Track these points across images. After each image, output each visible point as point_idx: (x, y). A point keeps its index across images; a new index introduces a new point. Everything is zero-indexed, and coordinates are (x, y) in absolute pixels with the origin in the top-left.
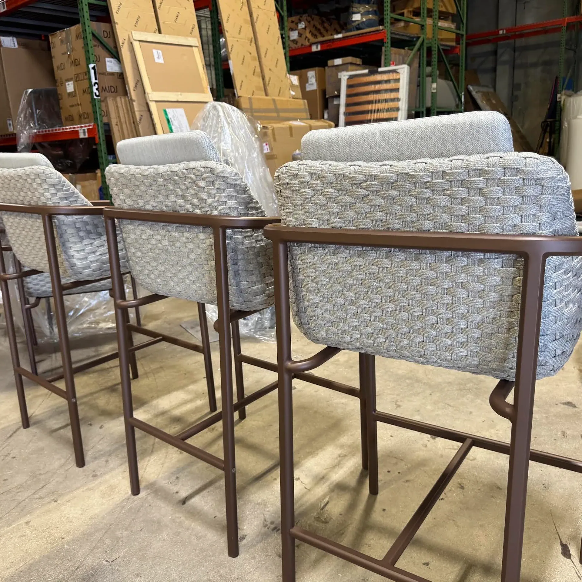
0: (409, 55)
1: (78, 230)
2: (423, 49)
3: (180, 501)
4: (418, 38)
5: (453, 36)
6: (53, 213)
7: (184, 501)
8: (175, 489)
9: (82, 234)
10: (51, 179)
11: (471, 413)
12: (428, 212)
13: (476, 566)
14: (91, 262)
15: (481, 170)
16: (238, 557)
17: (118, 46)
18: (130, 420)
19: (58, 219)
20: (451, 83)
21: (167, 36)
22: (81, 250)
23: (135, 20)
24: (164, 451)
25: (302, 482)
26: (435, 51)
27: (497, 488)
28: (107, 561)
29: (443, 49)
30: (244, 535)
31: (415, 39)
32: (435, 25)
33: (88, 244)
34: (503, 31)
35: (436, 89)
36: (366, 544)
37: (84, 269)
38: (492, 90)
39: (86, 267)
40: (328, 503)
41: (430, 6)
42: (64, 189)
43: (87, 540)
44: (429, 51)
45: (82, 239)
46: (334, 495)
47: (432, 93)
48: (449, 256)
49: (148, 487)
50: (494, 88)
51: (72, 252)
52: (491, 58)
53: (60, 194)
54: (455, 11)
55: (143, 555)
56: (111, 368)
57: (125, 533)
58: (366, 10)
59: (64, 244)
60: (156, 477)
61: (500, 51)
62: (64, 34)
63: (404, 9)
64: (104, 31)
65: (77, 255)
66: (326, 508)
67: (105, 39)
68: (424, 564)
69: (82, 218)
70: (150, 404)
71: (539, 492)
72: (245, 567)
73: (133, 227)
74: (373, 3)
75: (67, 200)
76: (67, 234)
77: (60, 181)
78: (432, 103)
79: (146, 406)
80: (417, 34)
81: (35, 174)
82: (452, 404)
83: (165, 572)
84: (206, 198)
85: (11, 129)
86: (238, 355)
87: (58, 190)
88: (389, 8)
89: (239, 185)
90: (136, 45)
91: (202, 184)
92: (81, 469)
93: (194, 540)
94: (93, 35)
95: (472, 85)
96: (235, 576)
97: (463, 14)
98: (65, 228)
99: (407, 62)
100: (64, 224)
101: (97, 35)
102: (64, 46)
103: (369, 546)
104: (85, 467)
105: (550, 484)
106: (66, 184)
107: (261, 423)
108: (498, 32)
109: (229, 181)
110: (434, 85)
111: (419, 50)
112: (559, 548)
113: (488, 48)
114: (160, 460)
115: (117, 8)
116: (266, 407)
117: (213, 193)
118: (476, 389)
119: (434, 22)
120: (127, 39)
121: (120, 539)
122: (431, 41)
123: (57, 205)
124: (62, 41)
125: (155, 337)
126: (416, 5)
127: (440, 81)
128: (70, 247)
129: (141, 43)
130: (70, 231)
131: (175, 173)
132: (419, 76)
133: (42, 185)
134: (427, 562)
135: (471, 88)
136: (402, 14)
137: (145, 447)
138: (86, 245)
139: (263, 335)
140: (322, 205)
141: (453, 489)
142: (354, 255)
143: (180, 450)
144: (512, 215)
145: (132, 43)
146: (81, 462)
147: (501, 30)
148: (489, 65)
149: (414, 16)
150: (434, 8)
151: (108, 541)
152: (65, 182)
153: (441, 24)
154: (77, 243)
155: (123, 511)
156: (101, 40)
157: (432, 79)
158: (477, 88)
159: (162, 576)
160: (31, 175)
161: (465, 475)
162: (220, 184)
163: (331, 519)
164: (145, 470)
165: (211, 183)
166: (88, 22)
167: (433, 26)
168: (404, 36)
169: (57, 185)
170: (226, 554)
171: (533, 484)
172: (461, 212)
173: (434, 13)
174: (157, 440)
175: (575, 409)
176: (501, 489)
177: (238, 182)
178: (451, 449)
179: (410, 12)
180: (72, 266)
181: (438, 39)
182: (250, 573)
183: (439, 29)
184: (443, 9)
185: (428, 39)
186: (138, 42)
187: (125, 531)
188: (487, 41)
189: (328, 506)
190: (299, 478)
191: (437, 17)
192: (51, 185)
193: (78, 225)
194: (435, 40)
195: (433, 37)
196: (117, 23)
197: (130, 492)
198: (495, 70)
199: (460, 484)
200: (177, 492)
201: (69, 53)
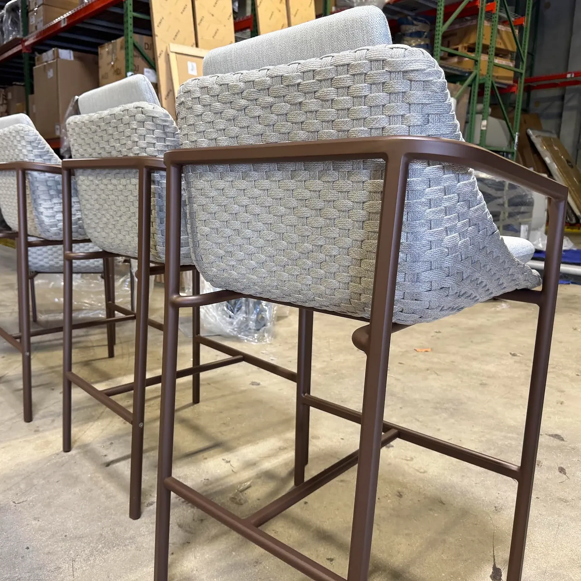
0: (459, 90)
1: (49, 188)
2: (475, 85)
3: (104, 463)
4: (470, 73)
5: (511, 74)
6: (27, 168)
7: (108, 464)
8: (105, 452)
9: (52, 192)
10: (29, 136)
11: (439, 430)
12: (302, 120)
13: (385, 571)
14: (58, 220)
15: (348, 65)
16: (139, 520)
17: (156, 57)
18: (68, 373)
19: (32, 176)
20: (504, 122)
21: (203, 50)
22: (50, 208)
23: (175, 34)
24: (109, 419)
25: (231, 465)
26: (488, 87)
27: (440, 502)
28: (14, 502)
29: (497, 87)
30: (153, 502)
31: (467, 74)
32: (490, 62)
33: (57, 203)
34: (571, 75)
35: (487, 126)
36: (273, 530)
37: (52, 226)
38: (555, 136)
39: (53, 225)
40: (249, 487)
41: (487, 42)
42: (39, 146)
43: (5, 481)
44: (482, 87)
45: (52, 197)
46: (259, 481)
47: (482, 130)
48: (322, 171)
49: (80, 447)
50: (558, 134)
51: (41, 209)
52: (558, 103)
53: (36, 152)
54: (515, 49)
55: (49, 503)
56: (93, 346)
57: (42, 482)
58: (417, 43)
59: (35, 200)
60: (92, 439)
61: (567, 97)
62: (111, 46)
63: (458, 45)
64: (145, 43)
65: (46, 213)
66: (246, 492)
67: (145, 51)
68: (328, 559)
69: (54, 177)
70: (115, 379)
71: (487, 514)
72: (141, 529)
73: (84, 178)
74: (426, 37)
75: (41, 158)
76: (38, 191)
77: (36, 139)
78: (481, 140)
79: (110, 380)
80: (470, 69)
81: (16, 131)
82: (420, 420)
83: (63, 521)
84: (138, 140)
85: (58, 133)
86: (196, 336)
87: (34, 147)
88: (440, 41)
89: (168, 126)
90: (173, 57)
91: (134, 125)
92: (27, 424)
93: (103, 498)
94: (135, 46)
95: (531, 129)
96: (127, 535)
97: (524, 52)
98: (38, 185)
99: (456, 96)
100: (36, 181)
101: (138, 47)
102: (110, 57)
103: (275, 533)
104: (31, 423)
105: (503, 507)
106: (41, 142)
107: (212, 409)
108: (566, 75)
109: (159, 122)
110: (484, 123)
111: (470, 85)
112: (490, 571)
113: (555, 92)
114: (102, 426)
115: (158, 22)
116: (223, 396)
117: (143, 134)
118: (454, 409)
119: (489, 59)
120: (164, 50)
121: (34, 486)
122: (484, 77)
123: (32, 161)
124: (108, 53)
125: (126, 315)
126: (472, 41)
127: (491, 119)
128: (40, 204)
129: (178, 55)
130: (42, 188)
131: (113, 115)
132: (468, 113)
133: (21, 141)
134: (332, 557)
135: (530, 132)
136: (457, 49)
137: (93, 413)
138: (55, 203)
139: (247, 336)
140: (210, 122)
141: (390, 495)
142: (239, 178)
143: (125, 421)
144: (379, 116)
145: (168, 55)
146: (28, 417)
147: (569, 73)
148: (555, 110)
149: (468, 51)
150: (491, 44)
151: (22, 486)
152: (41, 140)
153: (497, 61)
154: (47, 201)
155: (49, 464)
156: (141, 51)
157: (483, 116)
158: (538, 133)
159: (58, 524)
160: (13, 133)
161: (408, 485)
162: (149, 125)
163: (246, 501)
164: (85, 432)
165: (142, 123)
166: (130, 34)
167: (489, 62)
168: (454, 70)
169: (33, 142)
170: (128, 515)
171: (483, 505)
172: (330, 117)
173: (491, 49)
174: (108, 409)
175: (562, 442)
176: (444, 504)
177: (167, 124)
178: (402, 459)
179: (465, 48)
180: (41, 223)
181: (493, 76)
182: (144, 535)
183: (495, 65)
184: (502, 47)
185: (482, 75)
186: (174, 54)
187: (43, 480)
188: (554, 85)
189: (249, 491)
190: (229, 462)
191: (493, 53)
192: (28, 142)
193: (50, 183)
194: (489, 76)
195: (488, 73)
196: (157, 36)
197: (62, 449)
198: (560, 116)
199: (399, 493)
200: (106, 456)
201: (112, 63)
